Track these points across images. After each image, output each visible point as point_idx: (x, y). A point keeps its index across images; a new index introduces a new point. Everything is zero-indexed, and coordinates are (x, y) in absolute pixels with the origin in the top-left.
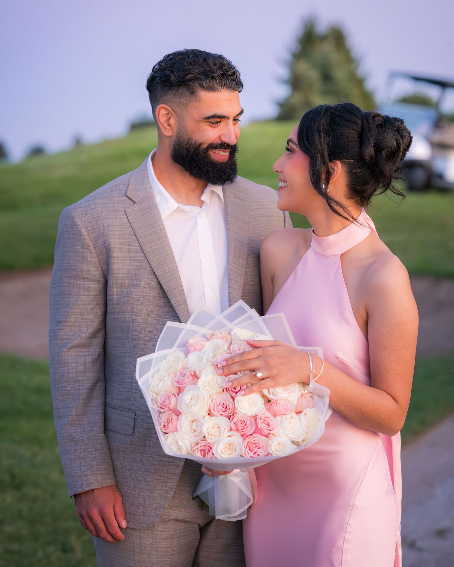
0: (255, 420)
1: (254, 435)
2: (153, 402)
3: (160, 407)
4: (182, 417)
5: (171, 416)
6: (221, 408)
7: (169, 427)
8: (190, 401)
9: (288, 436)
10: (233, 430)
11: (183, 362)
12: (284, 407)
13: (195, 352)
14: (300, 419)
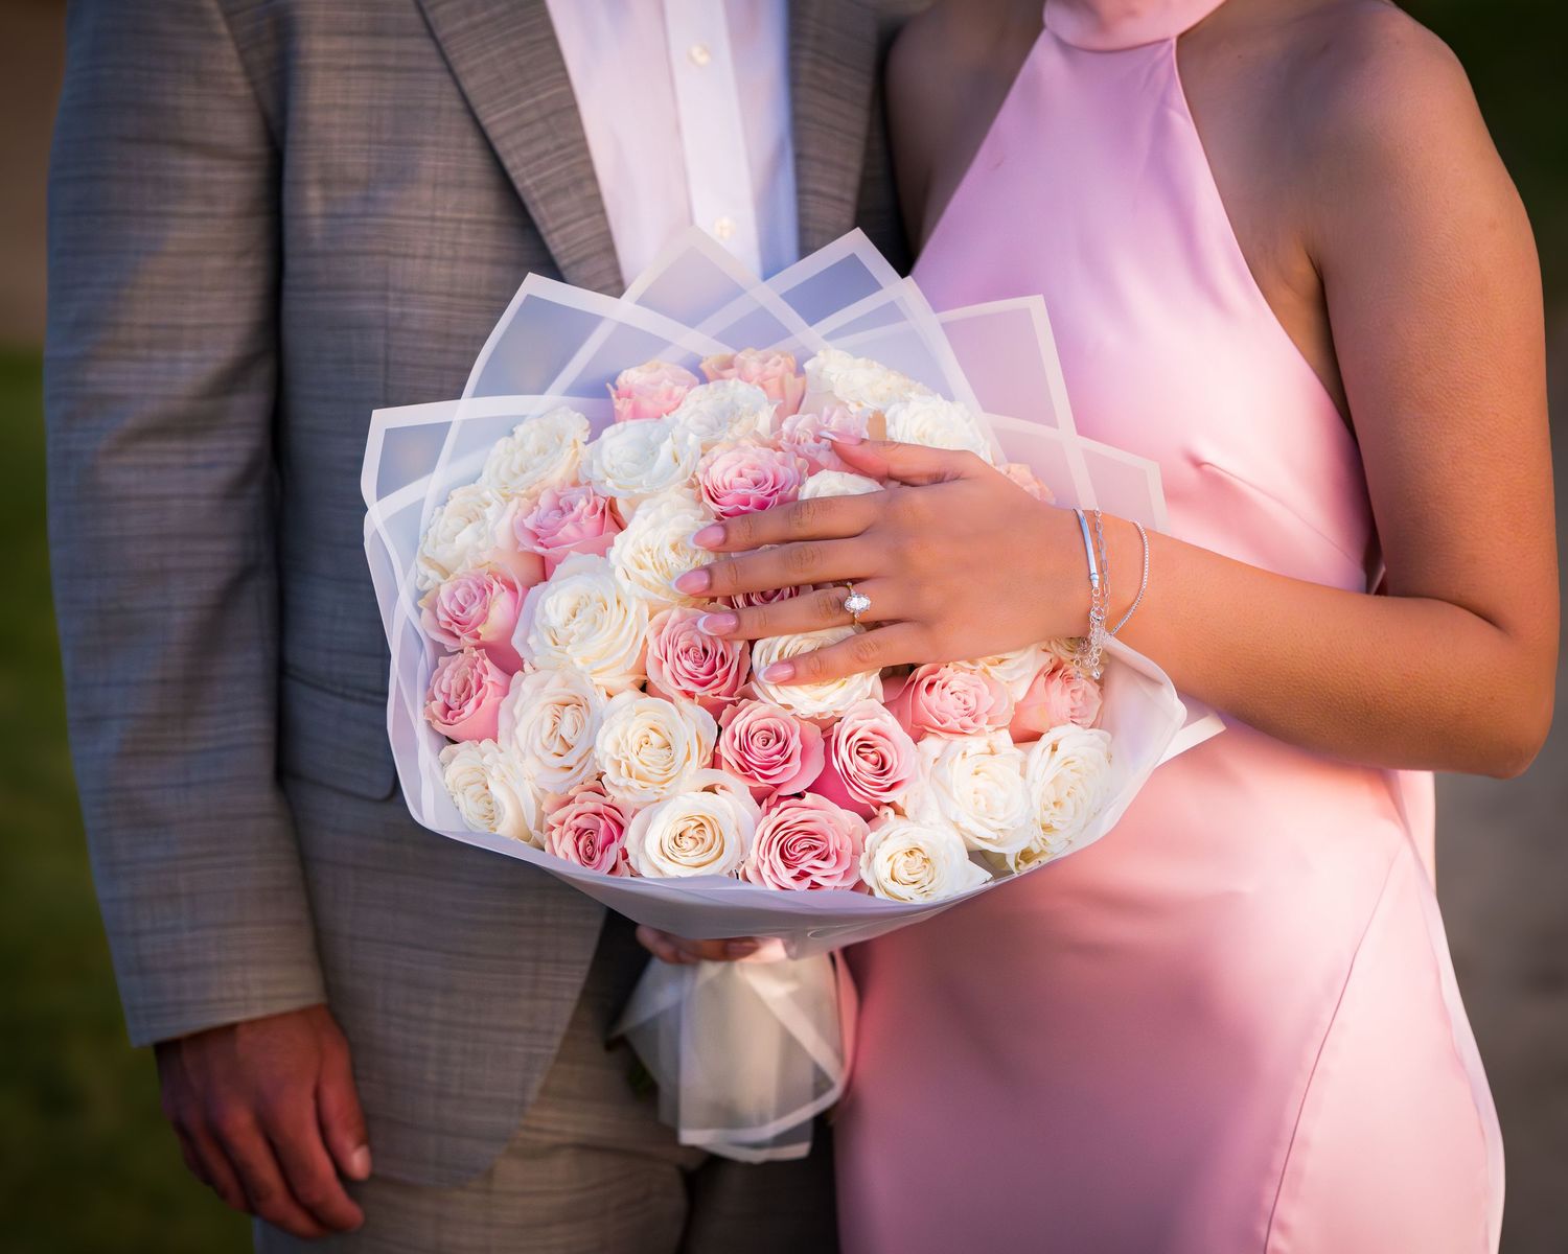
0: (827, 740)
1: (809, 796)
2: (421, 603)
3: (444, 626)
4: (525, 682)
5: (479, 670)
6: (688, 665)
7: (462, 716)
8: (568, 620)
9: (955, 826)
10: (724, 764)
11: (576, 454)
12: (965, 702)
13: (635, 422)
14: (1024, 765)
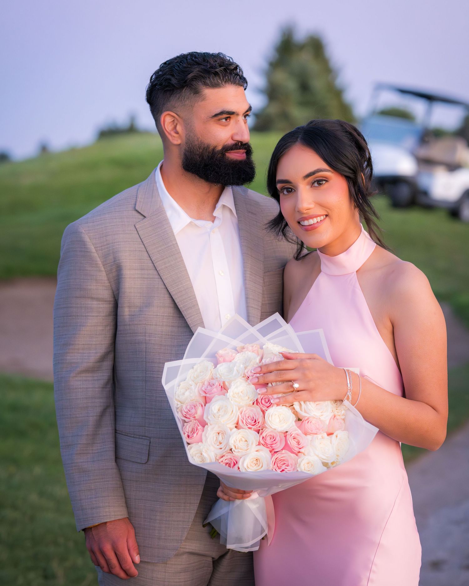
0: (285, 436)
1: (284, 451)
2: (178, 410)
3: (185, 415)
4: (208, 428)
5: (197, 425)
6: (249, 421)
7: (194, 437)
8: (218, 412)
9: (318, 456)
10: (261, 445)
11: (211, 372)
12: (316, 426)
13: (224, 363)
14: (331, 441)
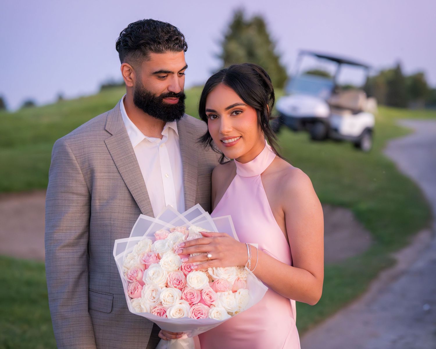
0: (201, 293)
1: (199, 304)
2: (125, 274)
3: (129, 278)
4: (146, 287)
5: (137, 285)
6: (175, 282)
7: (135, 294)
8: (153, 275)
9: (224, 307)
10: (183, 299)
11: (150, 247)
12: (224, 286)
13: (160, 240)
14: (235, 296)
